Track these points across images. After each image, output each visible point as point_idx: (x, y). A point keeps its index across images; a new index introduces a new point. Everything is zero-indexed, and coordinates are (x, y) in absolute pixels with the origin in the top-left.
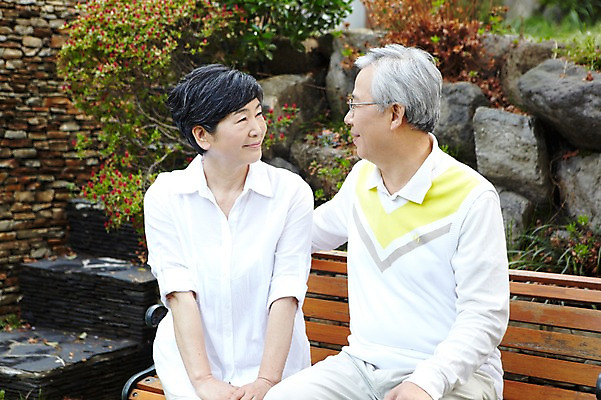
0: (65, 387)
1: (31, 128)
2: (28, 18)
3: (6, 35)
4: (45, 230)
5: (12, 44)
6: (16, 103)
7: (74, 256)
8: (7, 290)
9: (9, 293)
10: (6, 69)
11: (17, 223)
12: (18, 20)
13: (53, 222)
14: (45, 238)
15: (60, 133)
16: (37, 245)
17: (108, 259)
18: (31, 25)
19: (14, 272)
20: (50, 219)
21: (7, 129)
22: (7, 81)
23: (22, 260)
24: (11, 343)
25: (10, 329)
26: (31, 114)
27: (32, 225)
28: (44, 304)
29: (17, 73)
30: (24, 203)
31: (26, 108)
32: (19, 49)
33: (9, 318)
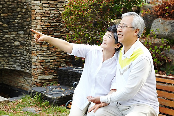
0: (63, 102)
1: (61, 32)
2: (61, 3)
3: (55, 8)
4: (65, 59)
5: (56, 10)
6: (57, 26)
7: (72, 66)
8: (54, 75)
9: (55, 75)
10: (54, 17)
11: (57, 57)
12: (58, 4)
13: (67, 57)
14: (64, 61)
15: (69, 33)
16: (62, 63)
17: (80, 68)
18: (61, 5)
19: (56, 70)
20: (66, 56)
21: (55, 32)
22: (55, 20)
23: (58, 67)
24: (53, 89)
25: (55, 85)
26: (61, 28)
27: (61, 58)
28: (63, 79)
29: (57, 18)
30: (59, 52)
31: (60, 27)
32: (58, 11)
33: (55, 82)
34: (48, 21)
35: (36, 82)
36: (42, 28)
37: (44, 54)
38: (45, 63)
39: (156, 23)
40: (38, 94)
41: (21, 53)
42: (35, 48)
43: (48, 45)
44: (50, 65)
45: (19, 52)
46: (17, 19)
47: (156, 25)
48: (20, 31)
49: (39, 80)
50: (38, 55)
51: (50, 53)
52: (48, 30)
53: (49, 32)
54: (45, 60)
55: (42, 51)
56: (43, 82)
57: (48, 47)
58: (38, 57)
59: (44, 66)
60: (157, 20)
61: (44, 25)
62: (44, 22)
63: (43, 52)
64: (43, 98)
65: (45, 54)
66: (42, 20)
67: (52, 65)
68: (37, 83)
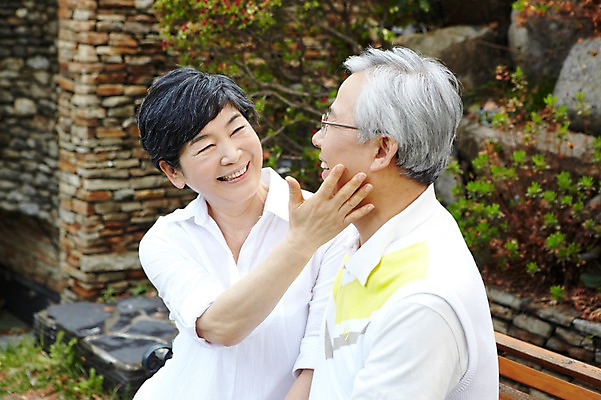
34: (129, 26)
35: (76, 279)
36: (99, 56)
37: (105, 168)
38: (110, 205)
39: (579, 58)
40: (66, 340)
41: (38, 147)
42: (70, 141)
43: (124, 130)
44: (136, 211)
45: (31, 143)
46: (24, 7)
47: (579, 69)
48: (34, 55)
49: (87, 273)
50: (80, 171)
51: (135, 162)
52: (128, 65)
53: (129, 74)
54: (112, 191)
55: (99, 153)
56: (101, 283)
57: (123, 138)
58: (81, 177)
59: (106, 218)
60: (586, 46)
61: (105, 44)
62: (109, 33)
63: (103, 156)
64: (83, 359)
65: (113, 167)
66: (98, 21)
67: (143, 214)
68: (77, 285)
